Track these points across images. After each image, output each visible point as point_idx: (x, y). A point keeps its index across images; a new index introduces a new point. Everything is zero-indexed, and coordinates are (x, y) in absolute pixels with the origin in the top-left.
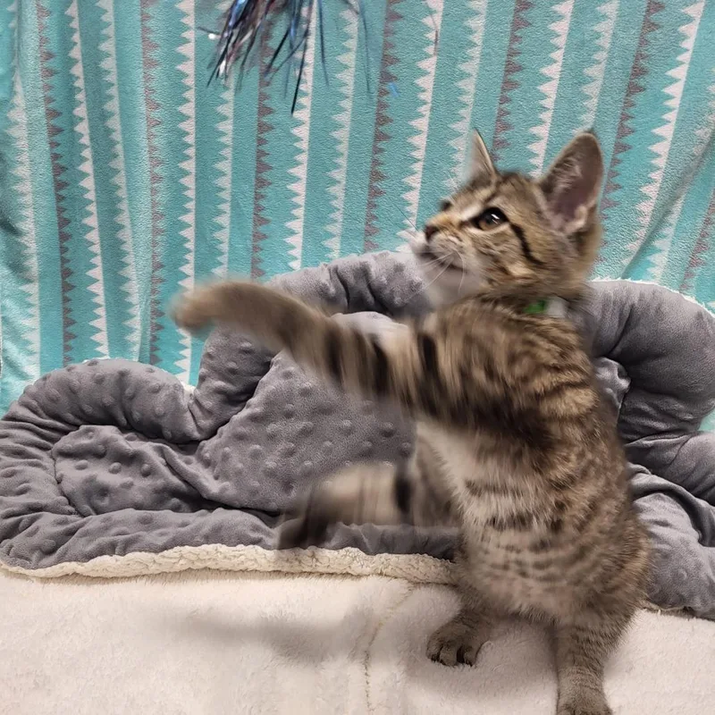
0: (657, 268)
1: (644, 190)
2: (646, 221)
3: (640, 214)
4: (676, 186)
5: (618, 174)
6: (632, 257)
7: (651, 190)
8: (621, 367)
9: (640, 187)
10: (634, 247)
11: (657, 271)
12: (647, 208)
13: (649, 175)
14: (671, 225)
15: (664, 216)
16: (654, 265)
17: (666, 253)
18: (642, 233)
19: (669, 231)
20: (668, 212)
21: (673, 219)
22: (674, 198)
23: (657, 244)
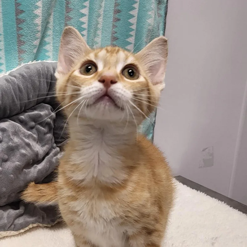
0: (50, 52)
1: (35, 12)
2: (40, 28)
3: (36, 25)
4: (49, 9)
5: (20, 5)
6: (37, 48)
7: (39, 12)
8: (51, 107)
9: (33, 10)
10: (37, 42)
11: (50, 54)
12: (38, 21)
13: (36, 4)
14: (50, 29)
15: (47, 25)
16: (48, 51)
17: (51, 44)
18: (39, 35)
19: (50, 32)
20: (48, 23)
21: (51, 25)
22: (49, 15)
23: (46, 39)
